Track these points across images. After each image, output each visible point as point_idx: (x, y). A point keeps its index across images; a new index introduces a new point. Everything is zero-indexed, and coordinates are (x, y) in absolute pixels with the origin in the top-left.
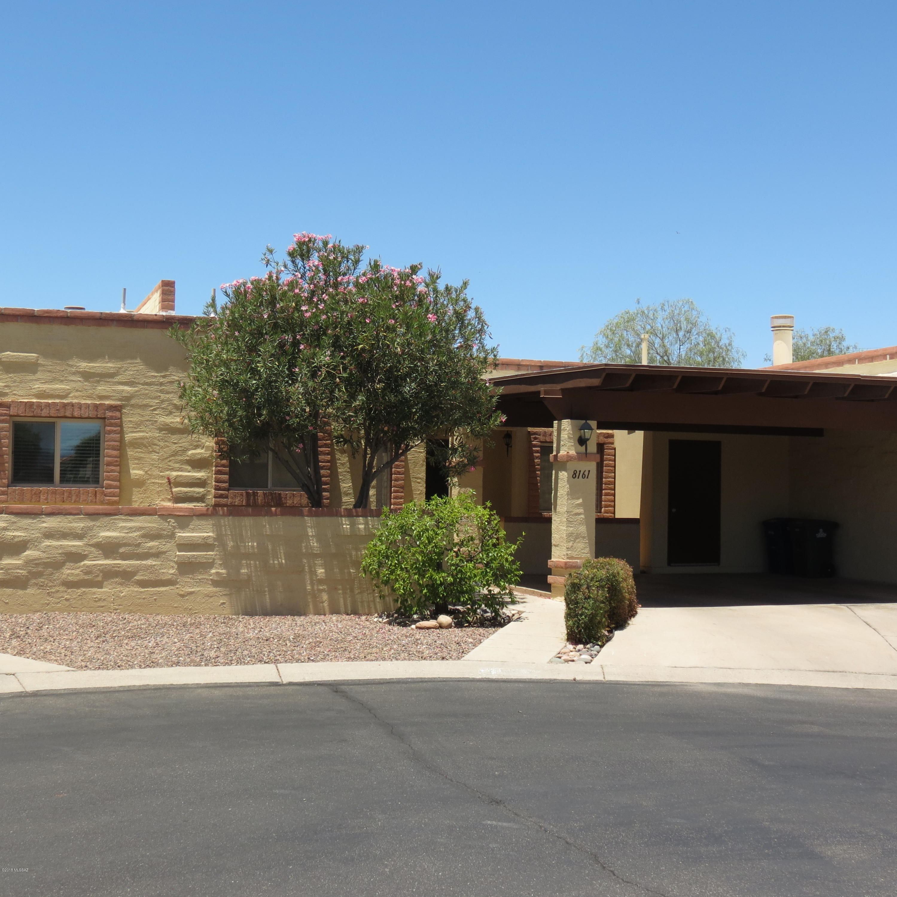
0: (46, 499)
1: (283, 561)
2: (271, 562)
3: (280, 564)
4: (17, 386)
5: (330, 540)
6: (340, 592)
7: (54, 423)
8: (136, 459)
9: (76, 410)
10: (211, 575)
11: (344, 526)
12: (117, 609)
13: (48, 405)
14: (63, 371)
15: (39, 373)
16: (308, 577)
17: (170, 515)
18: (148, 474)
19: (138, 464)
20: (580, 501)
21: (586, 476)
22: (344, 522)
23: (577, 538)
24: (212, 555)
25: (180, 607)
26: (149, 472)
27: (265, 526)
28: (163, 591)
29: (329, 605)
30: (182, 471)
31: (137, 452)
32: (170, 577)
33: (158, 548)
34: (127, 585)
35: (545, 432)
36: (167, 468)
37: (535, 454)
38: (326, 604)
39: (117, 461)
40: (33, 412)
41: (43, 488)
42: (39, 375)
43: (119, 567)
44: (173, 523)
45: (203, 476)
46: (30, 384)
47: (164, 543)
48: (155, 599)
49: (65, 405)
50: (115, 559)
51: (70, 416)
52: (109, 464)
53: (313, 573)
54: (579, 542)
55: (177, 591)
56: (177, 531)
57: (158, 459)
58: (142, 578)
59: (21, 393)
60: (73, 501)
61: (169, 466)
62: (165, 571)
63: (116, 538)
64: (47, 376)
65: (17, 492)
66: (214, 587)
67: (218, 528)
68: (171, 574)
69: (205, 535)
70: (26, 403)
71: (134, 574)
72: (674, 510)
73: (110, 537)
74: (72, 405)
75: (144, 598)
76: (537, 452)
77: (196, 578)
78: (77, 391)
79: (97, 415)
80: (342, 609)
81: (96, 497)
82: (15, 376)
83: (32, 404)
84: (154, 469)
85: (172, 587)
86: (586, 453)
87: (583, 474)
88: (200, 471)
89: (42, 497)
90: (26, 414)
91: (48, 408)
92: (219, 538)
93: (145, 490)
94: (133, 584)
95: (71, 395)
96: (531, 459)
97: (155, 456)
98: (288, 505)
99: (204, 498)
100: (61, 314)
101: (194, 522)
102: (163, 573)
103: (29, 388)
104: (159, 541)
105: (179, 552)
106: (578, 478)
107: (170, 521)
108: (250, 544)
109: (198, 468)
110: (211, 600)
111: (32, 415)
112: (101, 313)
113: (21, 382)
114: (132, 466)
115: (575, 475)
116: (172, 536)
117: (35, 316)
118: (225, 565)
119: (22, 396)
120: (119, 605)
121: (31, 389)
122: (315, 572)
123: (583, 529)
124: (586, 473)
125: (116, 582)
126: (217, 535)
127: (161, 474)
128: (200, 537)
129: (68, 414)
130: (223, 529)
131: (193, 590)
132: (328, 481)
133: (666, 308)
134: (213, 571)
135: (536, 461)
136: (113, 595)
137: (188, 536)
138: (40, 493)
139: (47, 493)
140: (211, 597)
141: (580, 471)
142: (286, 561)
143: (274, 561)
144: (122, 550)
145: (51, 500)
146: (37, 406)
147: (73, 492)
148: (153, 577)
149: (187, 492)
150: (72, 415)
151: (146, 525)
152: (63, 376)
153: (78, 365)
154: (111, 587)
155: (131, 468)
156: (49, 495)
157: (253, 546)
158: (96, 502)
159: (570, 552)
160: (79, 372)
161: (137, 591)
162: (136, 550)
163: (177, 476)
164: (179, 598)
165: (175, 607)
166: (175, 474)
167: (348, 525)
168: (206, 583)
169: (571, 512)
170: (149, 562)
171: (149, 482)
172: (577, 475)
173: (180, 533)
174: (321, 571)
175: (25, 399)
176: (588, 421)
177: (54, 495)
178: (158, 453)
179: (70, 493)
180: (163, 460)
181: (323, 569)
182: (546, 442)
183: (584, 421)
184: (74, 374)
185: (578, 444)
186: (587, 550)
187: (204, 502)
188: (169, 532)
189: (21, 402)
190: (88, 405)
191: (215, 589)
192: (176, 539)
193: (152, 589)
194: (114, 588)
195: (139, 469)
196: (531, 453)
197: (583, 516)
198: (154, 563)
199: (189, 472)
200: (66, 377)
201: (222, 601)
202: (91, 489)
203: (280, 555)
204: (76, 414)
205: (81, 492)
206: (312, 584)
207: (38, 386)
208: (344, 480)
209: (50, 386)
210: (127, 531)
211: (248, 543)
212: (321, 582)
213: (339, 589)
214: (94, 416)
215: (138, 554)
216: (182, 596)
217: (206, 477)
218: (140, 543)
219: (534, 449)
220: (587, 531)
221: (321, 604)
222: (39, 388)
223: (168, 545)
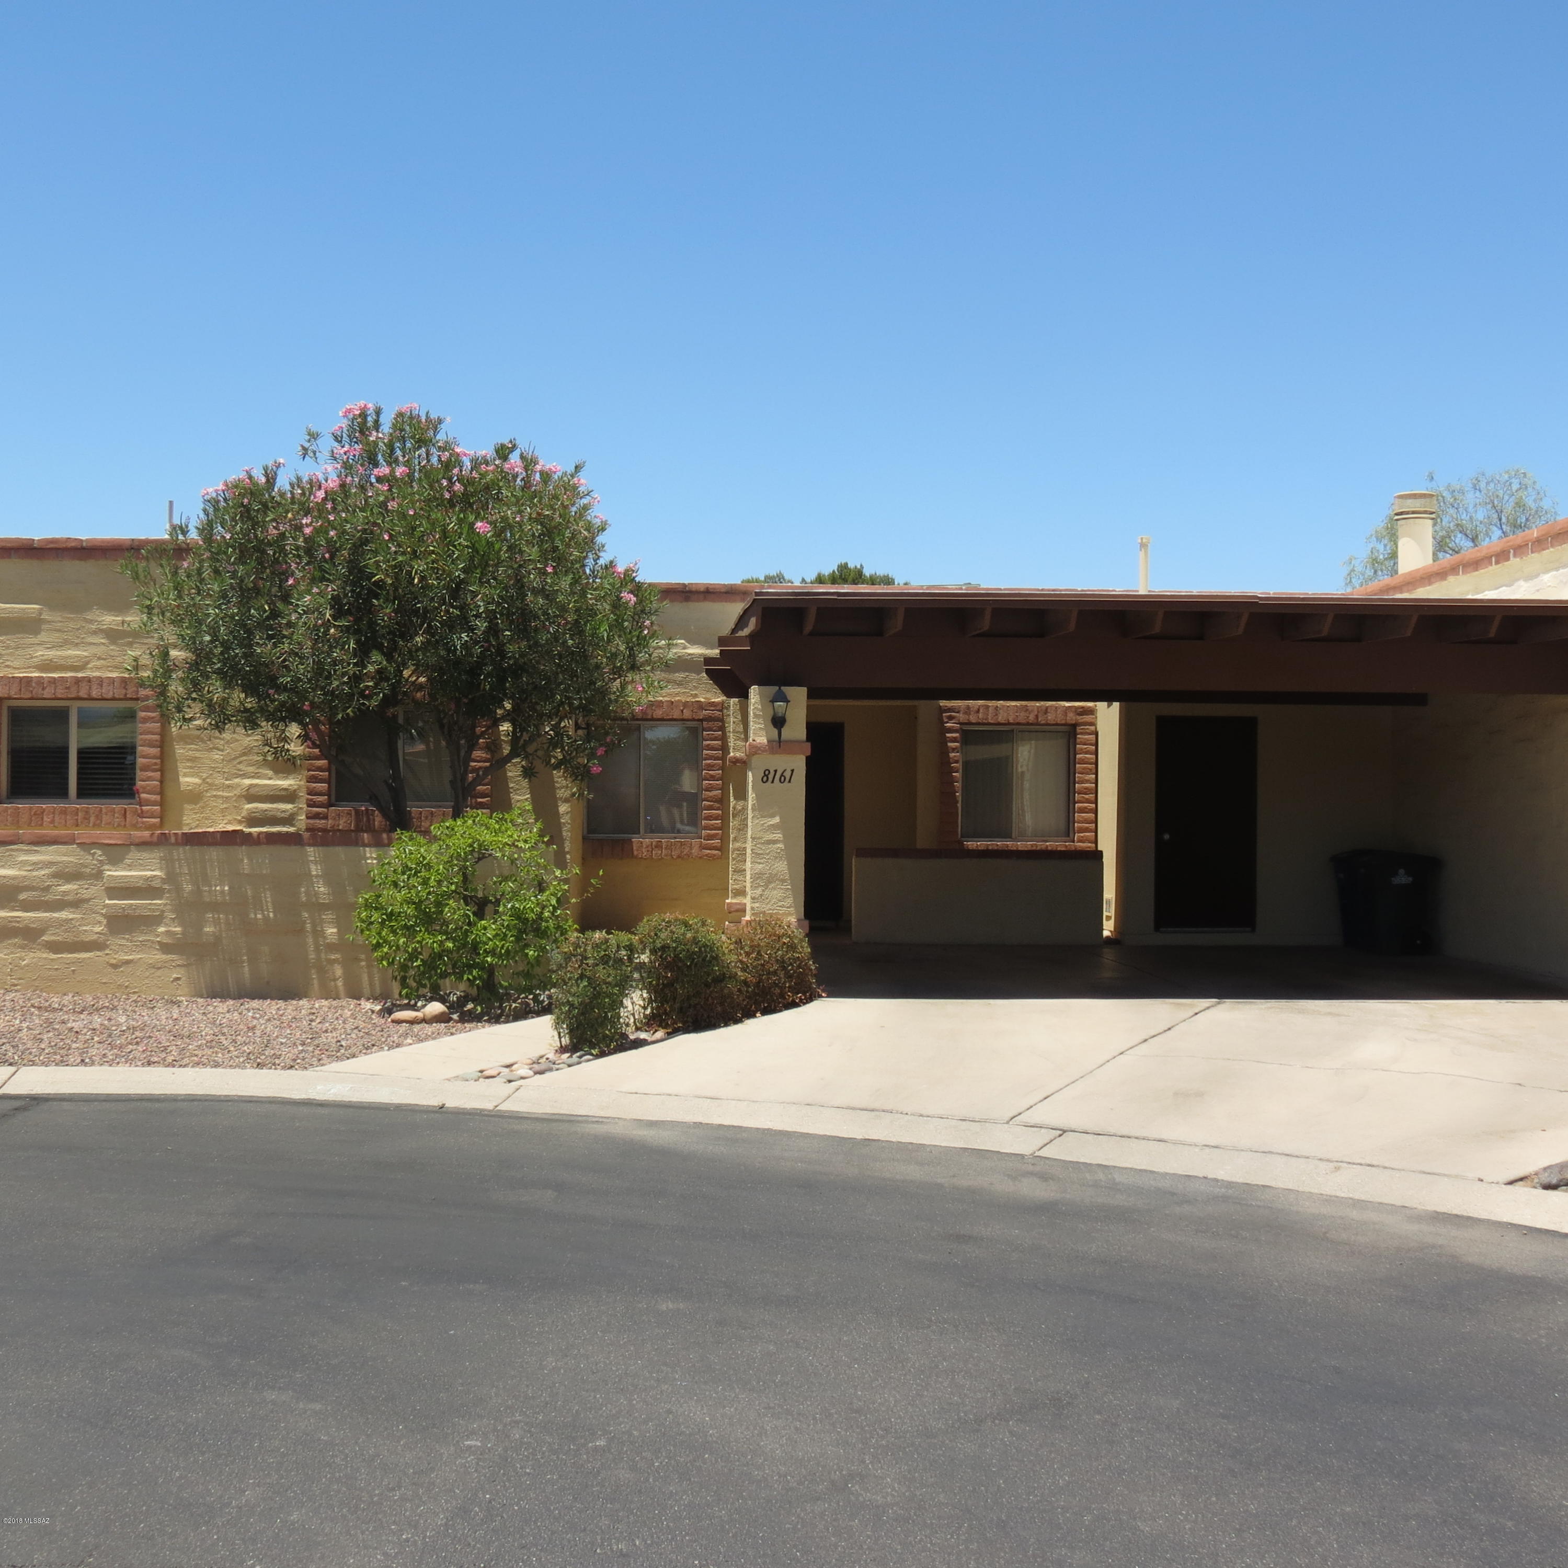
0: (52, 822)
1: (271, 915)
2: (252, 916)
3: (266, 919)
4: (11, 654)
5: (347, 882)
6: (363, 963)
7: (68, 707)
8: (188, 760)
9: (94, 687)
10: (158, 936)
11: (369, 861)
12: (16, 985)
13: (53, 681)
14: (78, 629)
15: (43, 633)
16: (310, 940)
17: (94, 843)
18: (207, 783)
19: (191, 767)
20: (777, 820)
21: (787, 780)
22: (368, 855)
23: (769, 882)
24: (160, 905)
25: (111, 983)
26: (208, 780)
27: (242, 860)
28: (84, 958)
29: (344, 985)
30: (258, 778)
31: (190, 749)
32: (95, 937)
33: (77, 894)
34: (31, 948)
35: (968, 707)
36: (236, 774)
37: (949, 744)
38: (340, 983)
39: (156, 764)
40: (32, 692)
41: (46, 806)
42: (43, 637)
43: (18, 922)
44: (100, 856)
45: (291, 785)
46: (30, 651)
47: (86, 886)
48: (73, 971)
49: (78, 681)
50: (13, 910)
51: (86, 696)
52: (148, 769)
53: (318, 933)
54: (774, 889)
55: (107, 958)
56: (106, 867)
57: (223, 760)
58: (53, 938)
59: (16, 664)
60: (91, 825)
61: (239, 770)
62: (87, 928)
63: (14, 878)
64: (55, 637)
65: (9, 811)
66: (164, 953)
67: (168, 863)
68: (97, 933)
69: (149, 873)
70: (21, 679)
71: (41, 932)
72: (1167, 837)
73: (4, 877)
74: (89, 680)
75: (57, 969)
76: (954, 740)
77: (135, 939)
78: (99, 658)
79: (126, 694)
80: (367, 991)
81: (125, 818)
82: (8, 640)
83: (29, 680)
84: (216, 775)
85: (98, 953)
86: (780, 741)
87: (782, 775)
88: (286, 778)
89: (45, 819)
90: (22, 696)
91: (53, 685)
92: (171, 877)
93: (203, 808)
94: (40, 947)
95: (89, 666)
96: (944, 751)
97: (217, 756)
99: (294, 819)
100: (73, 544)
101: (131, 854)
102: (85, 931)
103: (28, 656)
104: (78, 883)
105: (110, 899)
106: (773, 782)
107: (95, 853)
108: (218, 888)
109: (284, 773)
110: (159, 973)
111: (29, 696)
112: (133, 540)
113: (17, 648)
114: (182, 768)
115: (766, 777)
116: (99, 875)
117: (35, 548)
118: (180, 919)
119: (18, 668)
120: (20, 979)
121: (32, 658)
122: (323, 931)
123: (781, 867)
124: (787, 775)
125: (15, 945)
126: (167, 874)
127: (227, 782)
128: (141, 877)
129: (83, 694)
130: (177, 866)
131: (131, 957)
132: (487, 792)
134: (162, 929)
135: (952, 755)
136: (10, 964)
137: (123, 876)
138: (43, 813)
139: (54, 813)
140: (159, 968)
141: (776, 771)
142: (275, 915)
143: (256, 915)
144: (22, 896)
145: (59, 823)
146: (35, 683)
147: (91, 811)
148: (69, 937)
149: (266, 810)
150: (89, 695)
151: (59, 859)
152: (78, 637)
153: (100, 619)
154: (6, 951)
155: (181, 773)
156: (56, 816)
157: (222, 892)
158: (125, 825)
159: (757, 905)
160: (101, 631)
161: (45, 958)
162: (44, 896)
163: (251, 786)
164: (110, 970)
165: (105, 983)
166: (248, 782)
167: (375, 859)
168: (151, 947)
169: (759, 838)
170: (64, 915)
171: (209, 795)
172: (771, 777)
173: (110, 870)
174: (331, 931)
175: (23, 673)
176: (782, 688)
177: (63, 816)
178: (222, 751)
179: (87, 812)
180: (230, 761)
181: (335, 927)
182: (970, 723)
183: (777, 688)
184: (95, 633)
185: (772, 726)
186: (790, 901)
187: (293, 825)
188: (93, 869)
189: (13, 677)
190: (112, 681)
191: (164, 957)
192: (105, 880)
193: (70, 956)
194: (12, 953)
195: (193, 776)
196: (944, 742)
197: (781, 846)
198: (71, 916)
199: (270, 779)
200: (83, 638)
201: (175, 976)
202: (117, 805)
203: (267, 906)
204: (94, 694)
205: (104, 810)
206: (317, 950)
207: (42, 654)
208: (518, 789)
209: (59, 653)
210: (30, 868)
211: (216, 886)
212: (331, 947)
213: (362, 960)
214: (122, 697)
215: (47, 902)
216: (115, 966)
217: (296, 787)
218: (49, 887)
219: (948, 735)
220: (789, 869)
221: (333, 983)
222: (42, 655)
223: (93, 890)
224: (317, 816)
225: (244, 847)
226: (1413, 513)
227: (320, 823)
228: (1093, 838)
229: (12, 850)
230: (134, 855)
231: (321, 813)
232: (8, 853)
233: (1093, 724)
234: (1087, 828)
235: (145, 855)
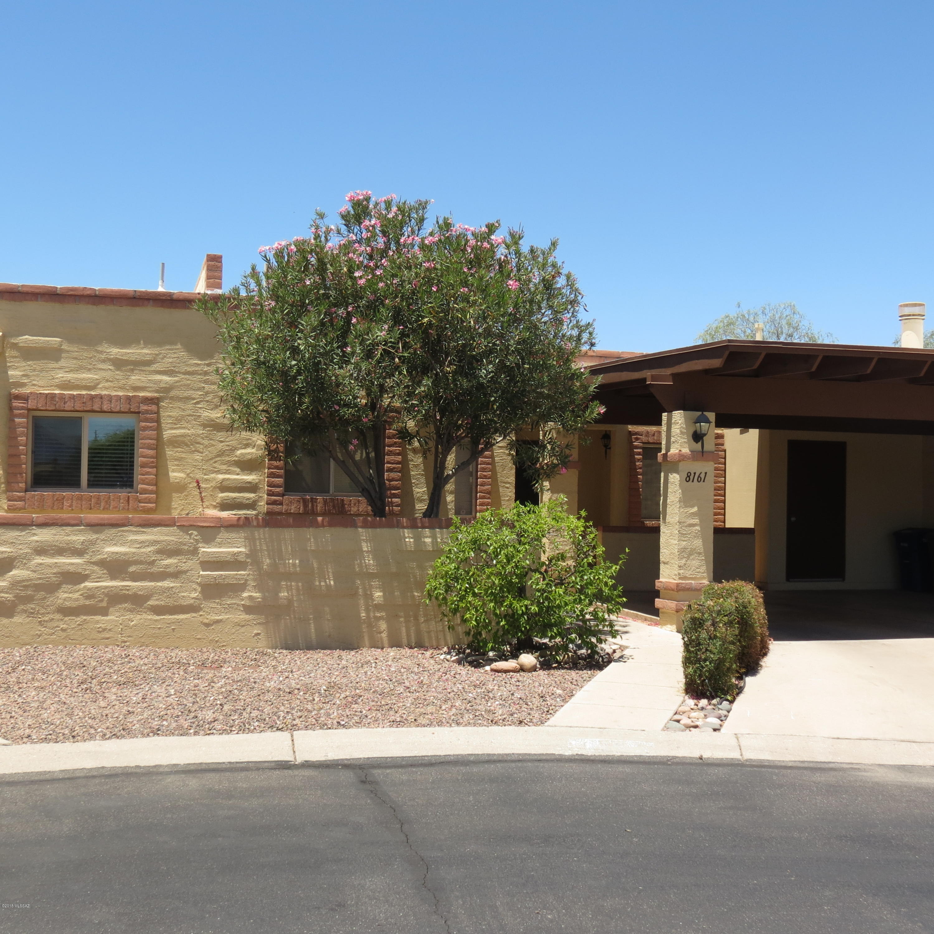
1: (332, 583)
2: (317, 583)
3: (328, 587)
4: (37, 376)
6: (402, 619)
7: (81, 418)
8: (176, 460)
9: (105, 402)
10: (243, 600)
11: (407, 540)
12: (125, 642)
13: (73, 397)
14: (91, 358)
15: (62, 360)
16: (362, 602)
17: (191, 525)
18: (190, 477)
19: (178, 465)
20: (695, 509)
21: (702, 480)
22: (407, 535)
23: (690, 554)
24: (244, 575)
25: (204, 639)
26: (191, 475)
27: (310, 539)
28: (183, 619)
29: (388, 636)
30: (229, 473)
31: (177, 452)
32: (192, 601)
33: (177, 567)
34: (138, 611)
35: (648, 432)
36: (212, 470)
37: (636, 456)
38: (384, 635)
39: (153, 462)
40: (55, 405)
41: (66, 493)
42: (62, 363)
43: (128, 590)
44: (196, 536)
45: (254, 479)
46: (52, 373)
47: (185, 560)
48: (173, 629)
49: (92, 398)
50: (123, 580)
51: (99, 410)
52: (143, 466)
53: (369, 597)
54: (693, 559)
55: (201, 619)
56: (200, 545)
57: (202, 460)
58: (157, 603)
59: (41, 383)
60: (101, 509)
61: (215, 468)
62: (185, 594)
63: (125, 554)
64: (72, 363)
65: (36, 498)
66: (247, 614)
67: (251, 541)
68: (193, 598)
69: (236, 550)
70: (47, 395)
71: (147, 598)
72: (793, 519)
73: (117, 553)
74: (101, 397)
75: (160, 628)
76: (639, 454)
77: (224, 602)
78: (107, 381)
79: (130, 408)
80: (405, 641)
81: (128, 503)
82: (35, 364)
83: (53, 396)
84: (197, 471)
85: (194, 615)
86: (703, 452)
87: (699, 477)
88: (250, 474)
89: (65, 503)
90: (47, 408)
91: (72, 400)
92: (253, 554)
93: (187, 496)
94: (145, 610)
95: (100, 386)
96: (632, 461)
97: (198, 456)
98: (352, 513)
99: (255, 505)
100: (88, 292)
101: (221, 534)
102: (183, 596)
103: (51, 378)
104: (178, 558)
105: (203, 571)
106: (693, 481)
107: (192, 534)
108: (291, 561)
109: (248, 471)
110: (243, 630)
111: (54, 408)
112: (135, 291)
113: (41, 371)
114: (171, 467)
115: (689, 478)
116: (195, 552)
117: (58, 294)
118: (259, 588)
119: (43, 387)
120: (129, 637)
121: (54, 379)
122: (372, 595)
123: (698, 543)
124: (702, 476)
125: (125, 609)
126: (251, 550)
127: (206, 477)
128: (229, 553)
129: (96, 407)
130: (258, 544)
131: (220, 617)
132: (398, 485)
133: (767, 311)
134: (245, 595)
135: (637, 464)
136: (121, 624)
137: (214, 552)
138: (63, 499)
139: (72, 499)
140: (243, 626)
141: (695, 473)
142: (335, 583)
143: (320, 583)
144: (132, 569)
145: (76, 507)
146: (59, 398)
147: (102, 498)
148: (170, 602)
149: (235, 498)
150: (101, 409)
151: (162, 538)
152: (91, 364)
153: (108, 351)
154: (117, 614)
155: (170, 470)
156: (74, 501)
157: (294, 565)
158: (128, 509)
159: (682, 571)
160: (110, 360)
161: (151, 620)
162: (149, 569)
163: (224, 480)
164: (204, 628)
165: (199, 639)
166: (221, 477)
167: (412, 538)
168: (237, 609)
169: (684, 522)
170: (167, 584)
171: (191, 486)
172: (692, 477)
173: (204, 548)
174: (378, 594)
175: (46, 390)
176: (704, 413)
177: (79, 502)
178: (202, 453)
179: (98, 498)
180: (207, 461)
181: (381, 591)
182: (649, 443)
183: (700, 413)
184: (104, 361)
185: (693, 441)
186: (704, 568)
187: (255, 509)
188: (190, 547)
189: (40, 393)
190: (119, 398)
191: (247, 617)
192: (200, 555)
193: (170, 617)
194: (122, 615)
195: (179, 472)
196: (632, 455)
197: (698, 528)
198: (172, 585)
199: (238, 474)
200: (94, 365)
201: (255, 632)
202: (122, 493)
203: (329, 576)
204: (105, 407)
205: (112, 497)
206: (367, 610)
207: (62, 376)
208: (418, 484)
209: (76, 376)
210: (138, 546)
211: (289, 560)
212: (378, 607)
213: (401, 617)
214: (127, 410)
215: (152, 574)
216: (207, 625)
217: (257, 481)
218: (154, 561)
219: (635, 450)
220: (703, 545)
221: (379, 635)
222: (63, 377)
223: (190, 563)
224: (274, 503)
225: (311, 529)
226: (914, 315)
227: (277, 508)
228: (723, 519)
229: (123, 531)
230: (223, 535)
231: (277, 501)
232: (119, 534)
233: (723, 445)
234: (719, 512)
235: (233, 535)
